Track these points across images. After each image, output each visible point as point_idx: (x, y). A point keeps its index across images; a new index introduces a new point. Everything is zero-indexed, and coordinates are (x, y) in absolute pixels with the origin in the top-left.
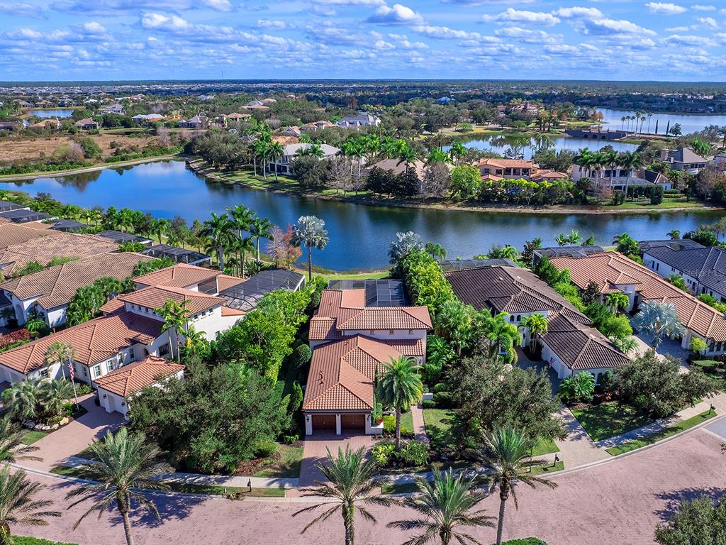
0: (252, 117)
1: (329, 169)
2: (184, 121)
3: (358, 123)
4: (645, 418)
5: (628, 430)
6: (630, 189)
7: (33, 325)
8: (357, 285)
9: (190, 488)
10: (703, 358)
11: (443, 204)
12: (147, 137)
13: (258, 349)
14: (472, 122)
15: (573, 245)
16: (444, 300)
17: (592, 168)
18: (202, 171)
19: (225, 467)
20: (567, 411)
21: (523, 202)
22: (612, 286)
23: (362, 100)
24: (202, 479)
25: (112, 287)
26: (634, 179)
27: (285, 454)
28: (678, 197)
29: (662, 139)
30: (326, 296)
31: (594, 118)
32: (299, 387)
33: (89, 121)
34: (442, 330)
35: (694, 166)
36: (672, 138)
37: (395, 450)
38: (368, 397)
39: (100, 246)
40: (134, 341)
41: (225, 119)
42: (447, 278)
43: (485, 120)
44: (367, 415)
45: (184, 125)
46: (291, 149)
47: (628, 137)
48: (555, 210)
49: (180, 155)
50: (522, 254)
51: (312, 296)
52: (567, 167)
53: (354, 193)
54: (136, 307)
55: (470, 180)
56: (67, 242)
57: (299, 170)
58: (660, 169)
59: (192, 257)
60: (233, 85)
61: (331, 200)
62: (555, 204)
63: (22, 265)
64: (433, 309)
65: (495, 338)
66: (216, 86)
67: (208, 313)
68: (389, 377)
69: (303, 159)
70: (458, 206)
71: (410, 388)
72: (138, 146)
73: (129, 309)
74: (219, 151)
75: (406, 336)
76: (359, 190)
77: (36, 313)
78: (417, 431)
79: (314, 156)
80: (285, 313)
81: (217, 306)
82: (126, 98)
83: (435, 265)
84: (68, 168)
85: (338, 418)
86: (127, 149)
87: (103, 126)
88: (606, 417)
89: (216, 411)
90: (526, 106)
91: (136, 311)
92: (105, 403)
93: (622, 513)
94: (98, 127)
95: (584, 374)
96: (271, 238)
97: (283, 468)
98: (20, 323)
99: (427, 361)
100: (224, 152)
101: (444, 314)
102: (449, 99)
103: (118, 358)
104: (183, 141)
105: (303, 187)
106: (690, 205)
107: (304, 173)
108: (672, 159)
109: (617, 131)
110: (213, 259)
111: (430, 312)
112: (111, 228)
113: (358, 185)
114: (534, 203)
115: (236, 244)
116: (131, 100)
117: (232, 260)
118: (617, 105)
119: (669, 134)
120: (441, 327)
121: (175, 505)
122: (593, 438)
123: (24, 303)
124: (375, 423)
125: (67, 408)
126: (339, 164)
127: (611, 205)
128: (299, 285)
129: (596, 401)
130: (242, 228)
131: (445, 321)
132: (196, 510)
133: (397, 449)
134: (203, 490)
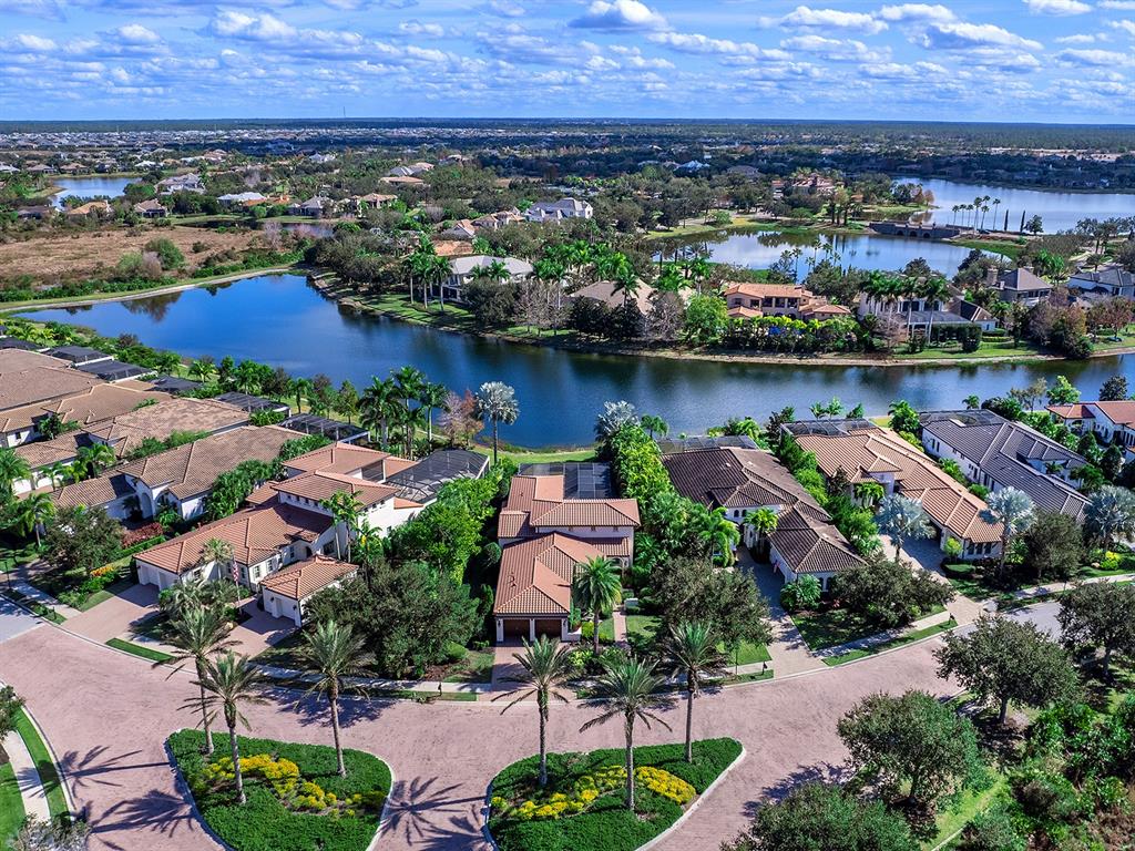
0: (400, 198)
1: (517, 297)
2: (297, 206)
3: (559, 212)
4: (875, 628)
5: (852, 641)
6: (935, 330)
7: (166, 518)
8: (554, 469)
9: (376, 693)
10: (960, 562)
11: (675, 350)
12: (244, 232)
13: (443, 548)
14: (732, 208)
15: (834, 417)
16: (657, 492)
17: (885, 298)
18: (334, 294)
19: (412, 673)
20: (789, 619)
21: (784, 349)
22: (865, 474)
23: (567, 165)
24: (388, 684)
25: (260, 472)
26: (945, 316)
27: (474, 660)
28: (1003, 340)
29: (1012, 240)
30: (517, 484)
31: (919, 200)
32: (490, 589)
33: (154, 204)
34: (652, 526)
35: (1032, 294)
36: (1028, 238)
37: (593, 656)
38: (565, 600)
39: (227, 416)
40: (295, 538)
41: (358, 203)
42: (665, 463)
43: (752, 204)
44: (563, 620)
45: (296, 212)
46: (463, 266)
47: (962, 236)
48: (829, 359)
49: (299, 265)
50: (768, 428)
51: (500, 484)
52: (852, 295)
53: (551, 333)
54: (294, 498)
55: (712, 317)
56: (184, 411)
57: (475, 298)
58: (981, 299)
59: (347, 432)
60: (360, 132)
61: (520, 343)
62: (829, 351)
63: (136, 441)
64: (644, 502)
65: (708, 537)
66: (335, 132)
67: (379, 506)
68: (586, 578)
69: (480, 283)
70: (696, 354)
71: (608, 589)
72: (233, 249)
73: (283, 499)
74: (360, 266)
75: (610, 533)
76: (559, 328)
77: (169, 503)
78: (618, 638)
79: (495, 279)
80: (469, 506)
81: (389, 497)
82: (198, 158)
83: (651, 445)
84: (140, 288)
85: (532, 623)
86: (220, 256)
87: (174, 213)
88: (830, 625)
89: (407, 610)
90: (815, 182)
91: (293, 502)
92: (272, 608)
93: (825, 718)
94: (167, 214)
95: (809, 577)
96: (447, 410)
97: (474, 673)
98: (145, 516)
99: (635, 563)
100: (367, 267)
101: (655, 509)
102: (700, 165)
103: (278, 557)
104: (301, 244)
105: (480, 322)
106: (1017, 352)
107: (482, 303)
108: (1002, 283)
109: (947, 226)
110: (371, 433)
111: (639, 505)
112: (232, 388)
113: (558, 321)
114: (801, 349)
115: (404, 417)
116: (207, 161)
117: (396, 434)
118: (960, 174)
119: (1024, 231)
120: (651, 524)
121: (364, 708)
122: (811, 648)
123: (154, 491)
124: (572, 629)
125: (229, 612)
126: (531, 292)
127: (908, 352)
128: (482, 469)
129: (823, 609)
130: (411, 396)
131: (656, 516)
132: (385, 712)
133: (595, 655)
134: (391, 695)
